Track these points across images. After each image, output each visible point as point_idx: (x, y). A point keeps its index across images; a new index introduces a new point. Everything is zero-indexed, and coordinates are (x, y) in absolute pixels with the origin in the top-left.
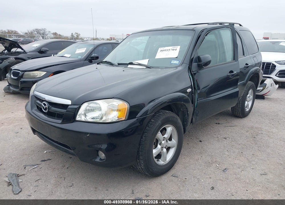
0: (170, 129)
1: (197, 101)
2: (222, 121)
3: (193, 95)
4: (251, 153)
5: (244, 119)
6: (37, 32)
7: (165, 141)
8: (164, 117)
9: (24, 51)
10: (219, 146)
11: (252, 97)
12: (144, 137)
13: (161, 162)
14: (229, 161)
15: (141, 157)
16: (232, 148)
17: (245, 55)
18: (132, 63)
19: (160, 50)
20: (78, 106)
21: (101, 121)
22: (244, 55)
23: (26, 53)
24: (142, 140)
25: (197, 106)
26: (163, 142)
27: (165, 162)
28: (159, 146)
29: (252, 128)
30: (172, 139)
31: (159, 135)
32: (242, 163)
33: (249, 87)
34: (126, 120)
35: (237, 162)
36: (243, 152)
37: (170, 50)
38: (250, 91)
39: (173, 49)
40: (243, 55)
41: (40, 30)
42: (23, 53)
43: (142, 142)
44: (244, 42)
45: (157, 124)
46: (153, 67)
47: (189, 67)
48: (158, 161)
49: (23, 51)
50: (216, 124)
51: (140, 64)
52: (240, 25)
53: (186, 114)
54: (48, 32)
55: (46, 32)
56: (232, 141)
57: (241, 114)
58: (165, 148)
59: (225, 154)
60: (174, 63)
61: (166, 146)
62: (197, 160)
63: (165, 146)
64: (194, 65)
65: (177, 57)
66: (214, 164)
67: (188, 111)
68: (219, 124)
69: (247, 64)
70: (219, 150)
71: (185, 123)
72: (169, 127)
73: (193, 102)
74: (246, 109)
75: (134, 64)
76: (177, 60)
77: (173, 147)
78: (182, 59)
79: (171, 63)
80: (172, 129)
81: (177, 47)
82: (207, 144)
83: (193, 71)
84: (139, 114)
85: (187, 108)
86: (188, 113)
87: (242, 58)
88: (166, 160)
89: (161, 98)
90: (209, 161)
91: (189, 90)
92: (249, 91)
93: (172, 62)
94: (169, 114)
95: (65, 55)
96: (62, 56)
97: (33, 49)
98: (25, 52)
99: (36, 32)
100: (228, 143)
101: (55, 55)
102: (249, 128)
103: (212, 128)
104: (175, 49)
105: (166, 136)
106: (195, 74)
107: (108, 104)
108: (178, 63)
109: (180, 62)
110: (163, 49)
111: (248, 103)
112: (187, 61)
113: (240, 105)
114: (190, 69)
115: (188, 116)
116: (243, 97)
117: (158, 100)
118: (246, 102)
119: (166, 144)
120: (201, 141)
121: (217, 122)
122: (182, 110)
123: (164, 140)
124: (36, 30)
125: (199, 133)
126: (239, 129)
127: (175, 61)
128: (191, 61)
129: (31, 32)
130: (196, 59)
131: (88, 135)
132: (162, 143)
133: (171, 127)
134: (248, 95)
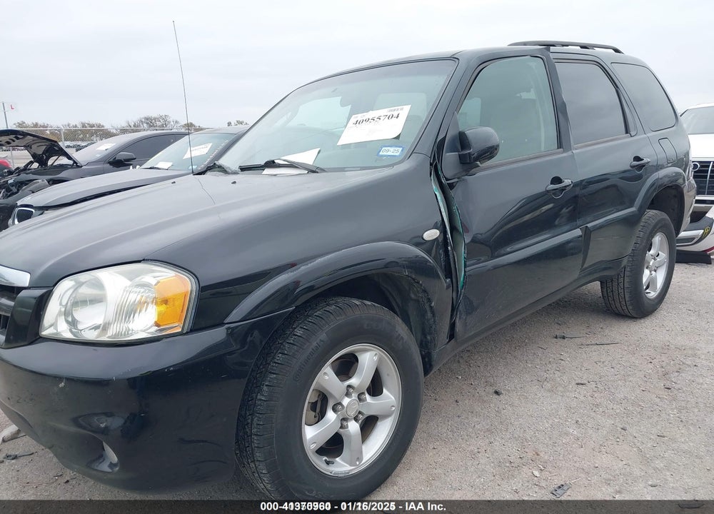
0: (369, 358)
1: (465, 267)
2: (576, 327)
3: (449, 248)
4: (654, 431)
5: (642, 321)
6: (147, 123)
7: (354, 396)
8: (341, 320)
9: (75, 162)
10: (554, 406)
11: (664, 256)
12: (265, 388)
13: (341, 467)
14: (575, 459)
15: (258, 455)
16: (593, 414)
17: (633, 133)
18: (273, 162)
19: (355, 122)
20: (44, 291)
21: (105, 338)
22: (627, 131)
23: (78, 167)
24: (259, 397)
25: (465, 283)
26: (346, 401)
27: (355, 465)
28: (331, 415)
29: (666, 348)
30: (384, 390)
31: (327, 377)
32: (621, 464)
33: (651, 227)
34: (187, 333)
35: (604, 460)
36: (628, 427)
37: (382, 118)
38: (657, 239)
39: (389, 114)
40: (627, 133)
41: (155, 119)
42: (72, 166)
43: (259, 402)
44: (625, 95)
45: (315, 344)
46: (323, 170)
47: (431, 164)
48: (328, 463)
49: (71, 162)
50: (556, 337)
51: (294, 162)
52: (617, 51)
53: (428, 309)
54: (172, 123)
55: (169, 122)
56: (595, 389)
57: (631, 308)
58: (356, 419)
59: (567, 434)
60: (389, 153)
61: (360, 413)
62: (474, 456)
63: (352, 413)
64: (450, 158)
65: (398, 137)
66: (525, 469)
67: (429, 300)
68: (564, 338)
69: (637, 159)
70: (550, 422)
71: (429, 338)
72: (366, 351)
73: (449, 272)
74: (648, 291)
75: (280, 166)
76: (396, 146)
77: (386, 416)
78: (410, 140)
79: (378, 154)
80: (375, 358)
81: (402, 109)
82: (517, 402)
83: (448, 176)
84: (234, 312)
85: (425, 291)
86: (431, 307)
87: (619, 142)
88: (359, 459)
89: (320, 260)
90: (512, 459)
91: (432, 234)
92: (653, 237)
93: (381, 153)
94: (364, 310)
95: (160, 165)
96: (151, 168)
97: (98, 156)
98: (76, 165)
99: (145, 125)
100: (582, 398)
101: (138, 167)
102: (655, 348)
103: (540, 352)
104: (395, 114)
105: (354, 381)
106: (451, 186)
107: (131, 280)
108: (398, 154)
109: (406, 151)
110: (362, 119)
111: (653, 276)
112: (428, 146)
113: (627, 280)
114: (435, 168)
115: (434, 315)
116: (633, 255)
117: (310, 265)
118: (647, 272)
119: (357, 406)
120: (497, 393)
121: (558, 333)
122: (413, 296)
123: (348, 394)
124: (147, 119)
125: (499, 368)
126: (625, 353)
127: (392, 149)
128: (439, 147)
129: (134, 126)
130: (453, 140)
131: (62, 385)
132: (340, 404)
133: (374, 353)
134: (652, 252)
